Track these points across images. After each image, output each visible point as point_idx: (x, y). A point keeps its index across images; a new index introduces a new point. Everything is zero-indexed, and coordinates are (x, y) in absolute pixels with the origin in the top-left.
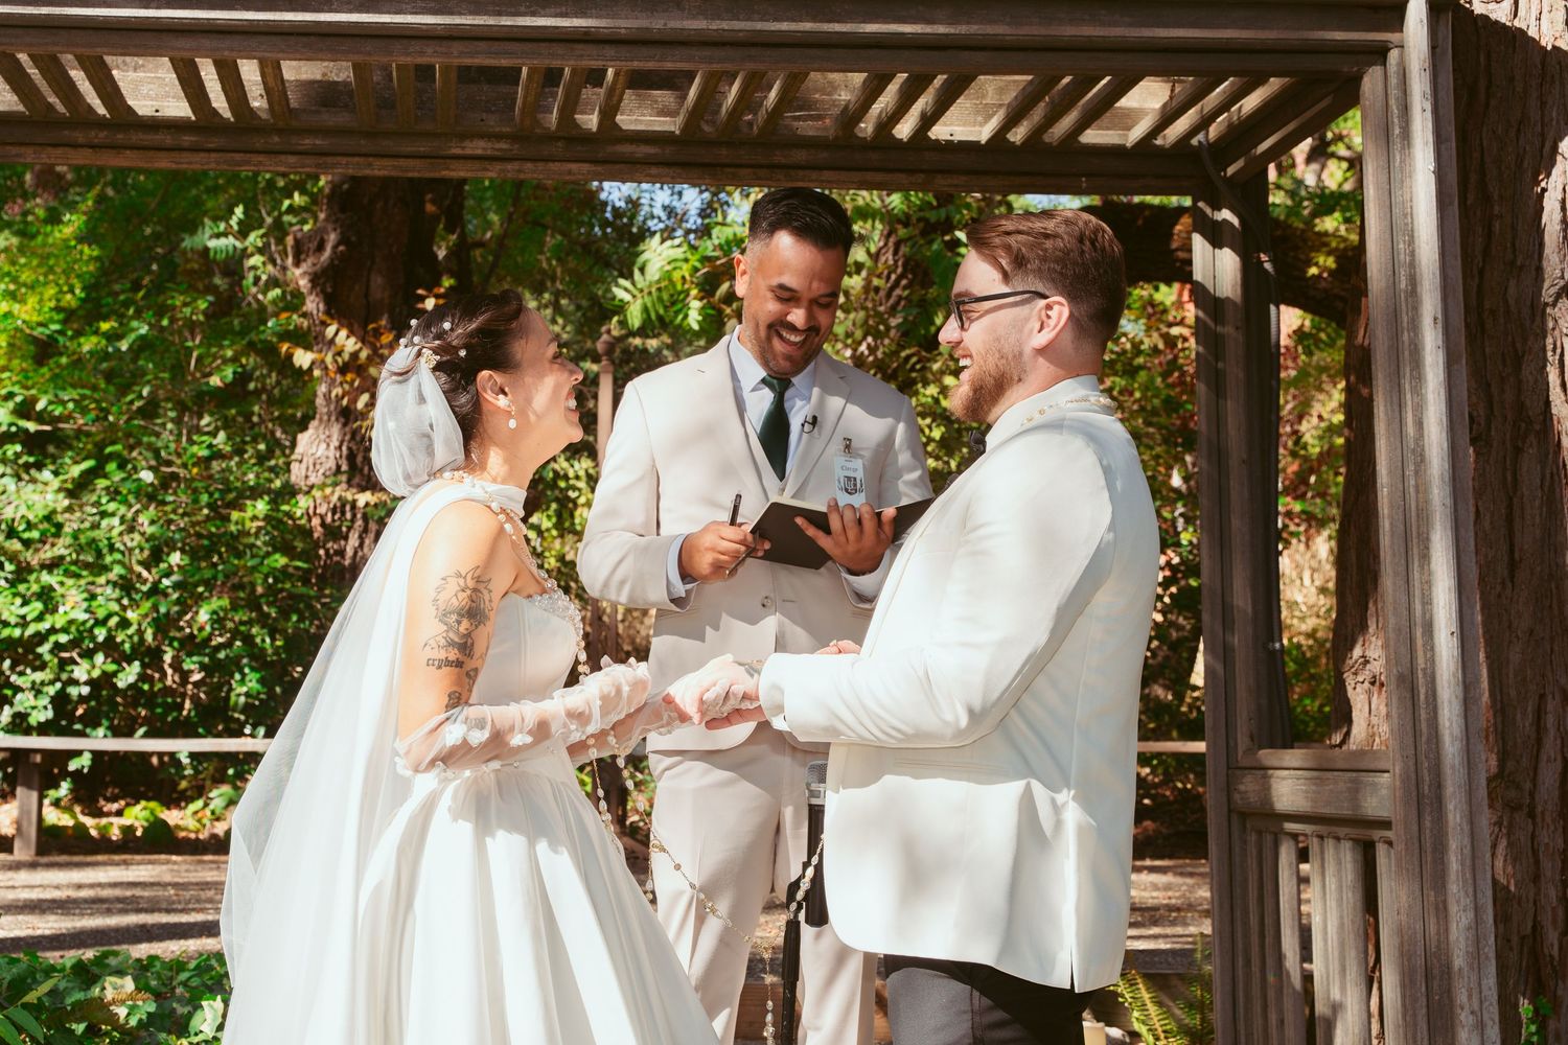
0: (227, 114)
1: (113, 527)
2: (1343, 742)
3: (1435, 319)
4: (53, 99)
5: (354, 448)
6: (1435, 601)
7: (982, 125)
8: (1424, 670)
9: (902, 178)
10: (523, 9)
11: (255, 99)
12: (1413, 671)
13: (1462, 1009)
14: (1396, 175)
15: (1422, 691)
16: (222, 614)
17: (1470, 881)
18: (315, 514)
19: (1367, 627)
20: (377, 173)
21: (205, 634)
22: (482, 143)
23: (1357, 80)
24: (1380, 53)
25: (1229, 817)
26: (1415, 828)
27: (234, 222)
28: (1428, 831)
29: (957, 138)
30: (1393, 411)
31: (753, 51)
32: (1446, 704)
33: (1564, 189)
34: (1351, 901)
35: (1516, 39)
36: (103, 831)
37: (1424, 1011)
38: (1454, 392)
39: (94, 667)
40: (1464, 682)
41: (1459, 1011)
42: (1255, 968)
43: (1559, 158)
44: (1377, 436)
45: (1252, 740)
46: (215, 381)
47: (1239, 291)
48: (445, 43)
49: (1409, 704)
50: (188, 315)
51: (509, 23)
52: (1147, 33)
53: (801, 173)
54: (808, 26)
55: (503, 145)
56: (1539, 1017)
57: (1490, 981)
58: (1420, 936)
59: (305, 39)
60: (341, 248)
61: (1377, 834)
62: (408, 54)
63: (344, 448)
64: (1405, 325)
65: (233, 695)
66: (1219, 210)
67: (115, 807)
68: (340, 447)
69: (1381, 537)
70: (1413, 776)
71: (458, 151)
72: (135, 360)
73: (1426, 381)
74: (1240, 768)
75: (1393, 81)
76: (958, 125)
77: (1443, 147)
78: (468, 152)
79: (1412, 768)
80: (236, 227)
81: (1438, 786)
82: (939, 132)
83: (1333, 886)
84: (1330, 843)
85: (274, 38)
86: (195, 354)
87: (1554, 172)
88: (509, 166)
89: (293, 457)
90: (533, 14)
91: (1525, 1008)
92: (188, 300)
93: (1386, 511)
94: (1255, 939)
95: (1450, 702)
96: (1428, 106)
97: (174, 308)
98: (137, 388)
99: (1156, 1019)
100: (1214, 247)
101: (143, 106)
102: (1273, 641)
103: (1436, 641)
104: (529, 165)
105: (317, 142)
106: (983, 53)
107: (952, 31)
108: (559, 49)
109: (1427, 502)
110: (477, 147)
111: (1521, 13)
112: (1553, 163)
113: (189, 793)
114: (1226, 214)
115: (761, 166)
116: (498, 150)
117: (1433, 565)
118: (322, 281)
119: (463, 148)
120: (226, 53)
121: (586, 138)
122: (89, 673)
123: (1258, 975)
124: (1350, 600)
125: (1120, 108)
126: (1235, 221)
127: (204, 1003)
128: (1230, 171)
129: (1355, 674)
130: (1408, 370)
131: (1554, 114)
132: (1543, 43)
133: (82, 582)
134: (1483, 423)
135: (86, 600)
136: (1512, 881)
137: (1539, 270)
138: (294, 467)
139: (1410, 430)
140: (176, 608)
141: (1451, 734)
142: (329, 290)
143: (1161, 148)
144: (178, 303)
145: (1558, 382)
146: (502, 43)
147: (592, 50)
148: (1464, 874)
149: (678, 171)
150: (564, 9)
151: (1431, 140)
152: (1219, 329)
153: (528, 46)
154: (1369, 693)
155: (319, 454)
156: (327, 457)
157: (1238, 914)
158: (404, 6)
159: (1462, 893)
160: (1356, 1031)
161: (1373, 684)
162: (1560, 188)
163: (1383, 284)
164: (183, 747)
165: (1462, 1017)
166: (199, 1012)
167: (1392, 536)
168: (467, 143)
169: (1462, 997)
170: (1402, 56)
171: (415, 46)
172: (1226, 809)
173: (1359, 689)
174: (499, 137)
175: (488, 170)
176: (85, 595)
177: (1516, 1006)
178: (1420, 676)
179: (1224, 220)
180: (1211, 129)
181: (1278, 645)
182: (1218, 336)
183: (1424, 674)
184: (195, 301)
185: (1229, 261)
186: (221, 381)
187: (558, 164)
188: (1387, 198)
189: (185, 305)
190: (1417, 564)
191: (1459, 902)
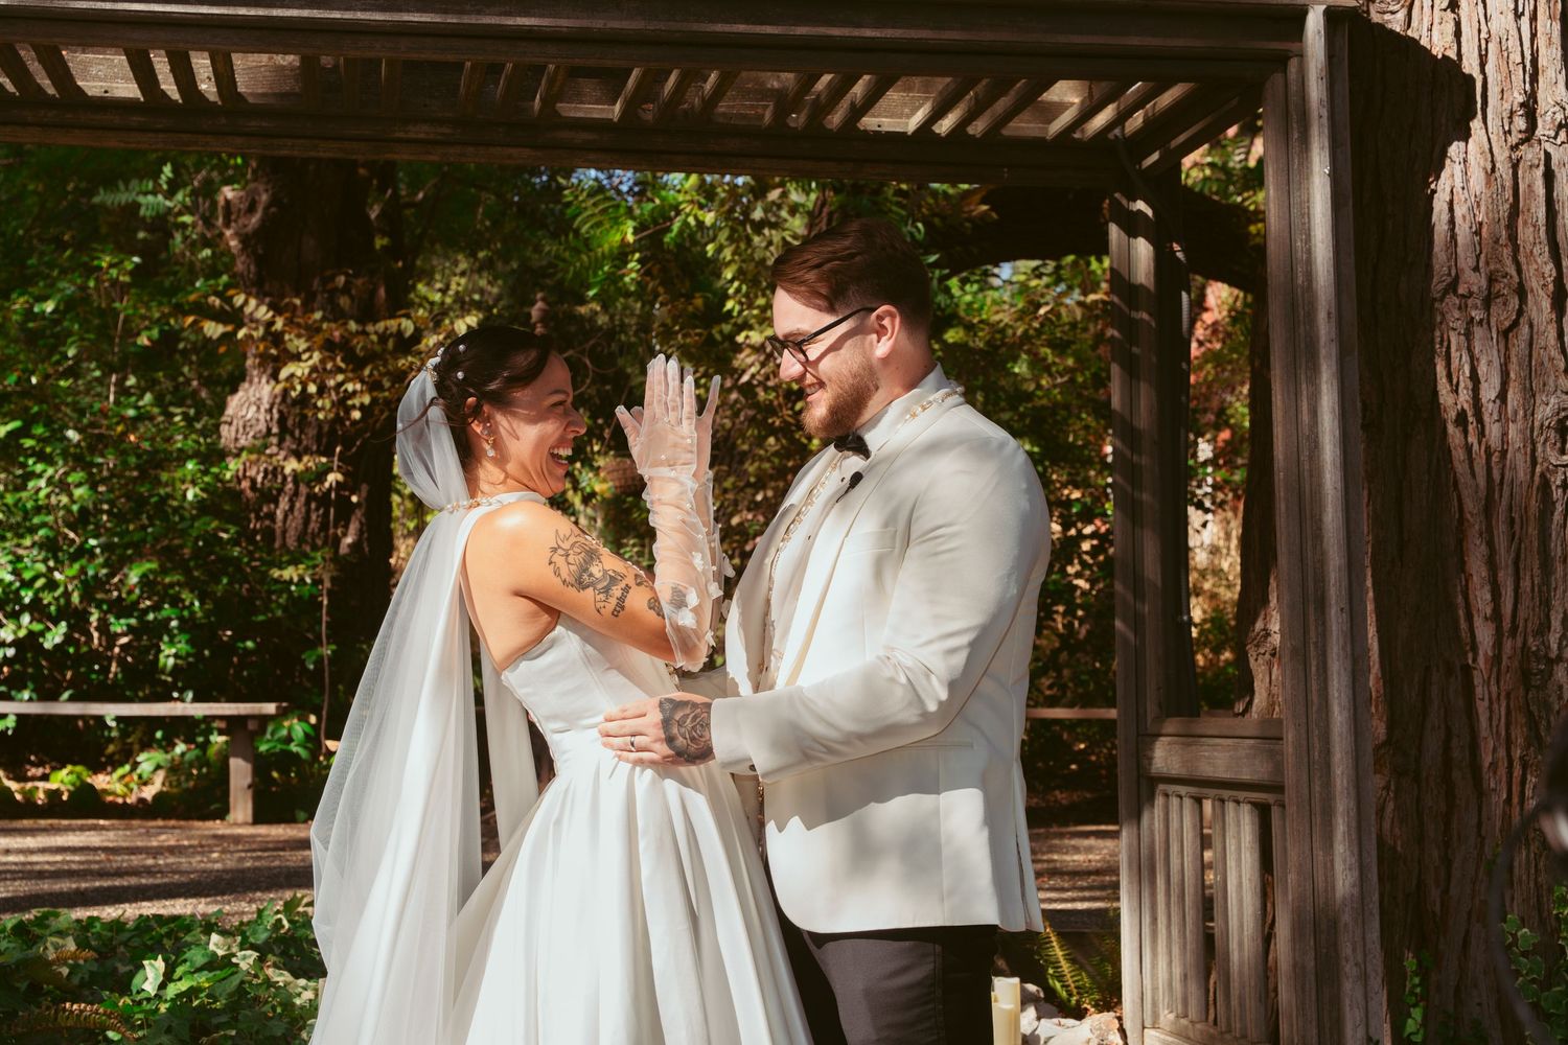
0: (175, 95)
1: (40, 489)
2: (1243, 714)
3: (1329, 314)
4: (4, 79)
5: (285, 410)
6: (1327, 579)
7: (909, 116)
10: (468, 7)
11: (202, 82)
12: (1305, 643)
13: (1347, 961)
14: (1295, 178)
15: (1314, 663)
16: (151, 577)
17: (1355, 842)
18: (245, 476)
19: (1269, 602)
20: (321, 154)
21: (134, 597)
22: (425, 128)
23: (1260, 86)
24: (1281, 61)
25: (1139, 782)
26: (1306, 791)
27: (162, 180)
28: (1317, 795)
29: (885, 129)
30: (1289, 400)
31: (689, 51)
32: (1335, 676)
33: (1452, 191)
34: (1249, 860)
35: (1409, 48)
36: (29, 796)
37: (1313, 963)
38: (1347, 382)
39: (19, 627)
40: (1353, 654)
41: (1344, 963)
42: (1162, 925)
43: (1448, 162)
44: (1275, 424)
45: (1160, 709)
46: (143, 340)
47: (1152, 279)
48: (393, 39)
49: (1301, 675)
50: (115, 275)
51: (455, 21)
52: (1062, 39)
53: (734, 160)
54: (742, 28)
55: (445, 130)
56: (1423, 971)
57: (1374, 935)
58: (1309, 893)
59: (257, 33)
60: (273, 210)
61: (1273, 798)
62: (355, 49)
63: (275, 411)
64: (1302, 318)
65: (162, 656)
66: (1135, 201)
67: (39, 771)
68: (270, 411)
69: (1277, 518)
70: (1305, 743)
71: (401, 135)
72: (57, 322)
73: (1320, 372)
74: (1149, 735)
75: (1293, 87)
76: (886, 117)
77: (1339, 149)
78: (412, 135)
79: (1304, 736)
80: (165, 187)
81: (1327, 752)
82: (869, 122)
83: (1233, 848)
84: (1230, 806)
85: (227, 32)
86: (122, 317)
87: (1443, 174)
88: (451, 150)
89: (224, 419)
90: (479, 12)
91: (1410, 963)
92: (116, 260)
93: (1282, 494)
95: (1339, 674)
96: (1325, 113)
97: (100, 268)
98: (62, 349)
99: (1069, 975)
100: (1129, 237)
101: (92, 87)
102: (1181, 614)
103: (1328, 616)
104: (470, 149)
105: (264, 124)
106: (907, 56)
107: (879, 35)
108: (502, 46)
109: (1320, 485)
111: (1414, 23)
112: (1442, 167)
113: (117, 757)
114: (1141, 205)
115: (697, 154)
116: (440, 134)
117: (1325, 545)
118: (253, 242)
119: (406, 132)
120: (180, 45)
121: (529, 122)
122: (15, 633)
123: (1164, 932)
124: (1253, 575)
125: (1041, 102)
126: (1149, 212)
127: (146, 963)
128: (1146, 163)
129: (1257, 646)
130: (1304, 360)
131: (1443, 121)
132: (1434, 52)
133: (7, 544)
135: (11, 562)
136: (1399, 843)
137: (1429, 267)
138: (224, 429)
139: (1305, 417)
140: (104, 571)
141: (1340, 704)
142: (260, 251)
143: (1079, 141)
144: (104, 265)
145: (1444, 373)
146: (448, 40)
147: (534, 47)
148: (1350, 835)
149: (617, 157)
150: (508, 8)
151: (1327, 144)
152: (1134, 314)
153: (473, 43)
154: (1270, 665)
155: (249, 416)
156: (258, 420)
157: (1146, 873)
159: (1348, 853)
160: (1253, 984)
161: (1273, 655)
162: (1448, 190)
163: (1281, 279)
164: (111, 711)
165: (1347, 969)
166: (141, 972)
167: (1288, 518)
168: (410, 128)
169: (1347, 950)
170: (1301, 65)
171: (364, 41)
172: (1135, 776)
173: (1260, 661)
174: (442, 122)
175: (430, 153)
176: (10, 557)
177: (1401, 960)
178: (1313, 649)
179: (1139, 211)
180: (1127, 124)
181: (1185, 618)
182: (1134, 323)
183: (1317, 647)
184: (121, 262)
185: (1143, 249)
186: (149, 339)
187: (499, 149)
188: (1286, 199)
189: (111, 266)
190: (1310, 543)
191: (1345, 861)
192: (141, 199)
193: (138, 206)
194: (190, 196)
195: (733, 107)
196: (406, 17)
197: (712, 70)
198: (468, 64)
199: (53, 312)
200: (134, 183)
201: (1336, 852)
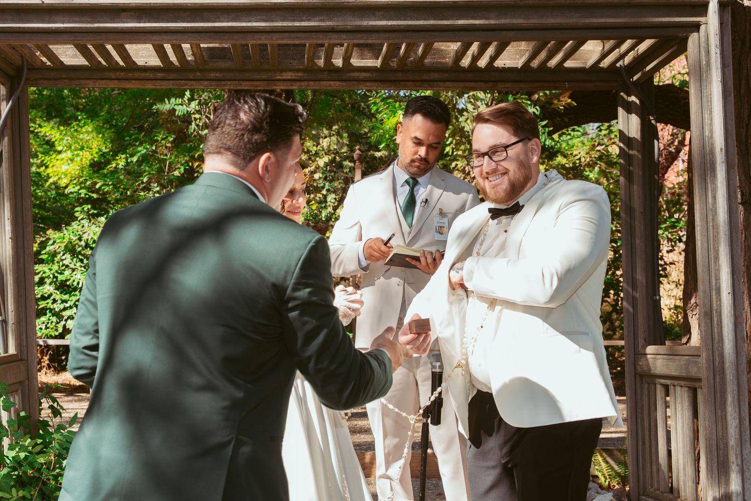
0: (177, 63)
2: (686, 344)
3: (721, 149)
4: (100, 59)
6: (721, 278)
7: (519, 60)
8: (716, 310)
9: (482, 85)
10: (304, 18)
11: (189, 56)
12: (712, 310)
13: (733, 464)
14: (704, 84)
15: (715, 319)
17: (737, 406)
22: (290, 74)
23: (686, 40)
24: (696, 27)
25: (635, 376)
26: (712, 382)
27: (186, 98)
28: (718, 383)
29: (507, 66)
30: (702, 191)
31: (408, 34)
32: (726, 325)
34: (687, 415)
37: (716, 465)
38: (731, 182)
41: (731, 464)
42: (647, 445)
44: (695, 204)
45: (646, 341)
46: (176, 173)
47: (639, 135)
48: (270, 34)
49: (710, 325)
50: (164, 144)
51: (298, 25)
52: (587, 21)
53: (435, 83)
54: (432, 22)
55: (300, 74)
57: (747, 451)
58: (714, 431)
59: (208, 34)
61: (697, 385)
62: (254, 40)
64: (708, 151)
66: (630, 96)
70: (711, 358)
71: (280, 77)
72: (139, 166)
73: (717, 178)
74: (639, 354)
75: (703, 39)
76: (508, 60)
77: (726, 69)
78: (284, 78)
79: (711, 355)
80: (187, 102)
81: (722, 362)
82: (499, 63)
83: (680, 408)
84: (678, 388)
85: (195, 34)
86: (167, 163)
88: (303, 84)
90: (309, 20)
92: (164, 137)
93: (699, 238)
94: (647, 433)
95: (728, 324)
96: (718, 51)
97: (157, 141)
98: (141, 178)
99: (605, 469)
100: (628, 114)
101: (140, 61)
102: (656, 296)
103: (722, 296)
104: (312, 83)
105: (217, 75)
106: (512, 32)
107: (498, 22)
108: (321, 35)
109: (717, 233)
110: (289, 75)
114: (633, 98)
115: (418, 81)
116: (298, 76)
117: (720, 262)
119: (282, 76)
120: (174, 42)
121: (337, 70)
123: (648, 449)
124: (690, 277)
125: (583, 50)
126: (638, 102)
128: (635, 78)
129: (692, 311)
130: (709, 173)
134: (748, 196)
139: (710, 200)
141: (728, 339)
143: (602, 68)
144: (159, 139)
146: (296, 34)
147: (335, 35)
148: (734, 403)
149: (379, 84)
150: (322, 17)
151: (719, 68)
152: (630, 152)
153: (307, 35)
154: (698, 320)
157: (639, 420)
158: (252, 19)
159: (733, 411)
160: (689, 474)
163: (698, 133)
165: (733, 468)
167: (702, 249)
168: (284, 74)
169: (732, 458)
170: (706, 28)
171: (258, 36)
172: (634, 373)
173: (694, 318)
174: (298, 71)
175: (293, 85)
178: (715, 312)
179: (633, 101)
180: (625, 59)
181: (658, 297)
182: (630, 155)
183: (716, 312)
184: (167, 137)
185: (635, 120)
186: (179, 173)
187: (325, 82)
188: (700, 93)
189: (163, 139)
190: (713, 262)
191: (731, 415)
192: (176, 107)
193: (174, 110)
194: (198, 105)
195: (434, 58)
196: (276, 24)
197: (422, 42)
198: (307, 45)
199: (137, 161)
200: (173, 100)
201: (728, 411)
